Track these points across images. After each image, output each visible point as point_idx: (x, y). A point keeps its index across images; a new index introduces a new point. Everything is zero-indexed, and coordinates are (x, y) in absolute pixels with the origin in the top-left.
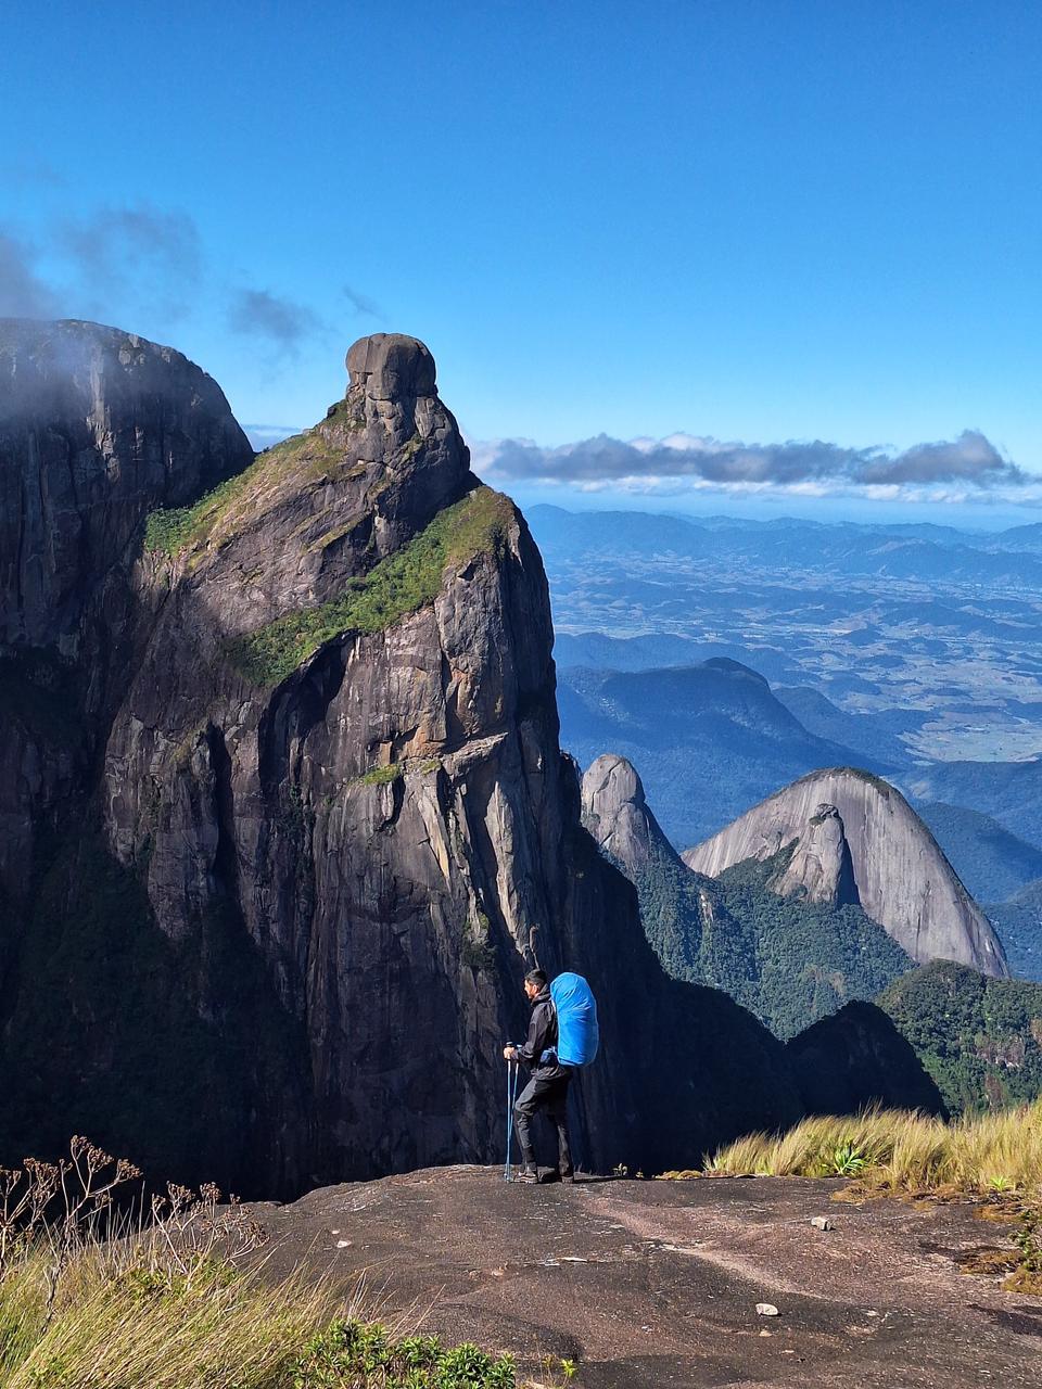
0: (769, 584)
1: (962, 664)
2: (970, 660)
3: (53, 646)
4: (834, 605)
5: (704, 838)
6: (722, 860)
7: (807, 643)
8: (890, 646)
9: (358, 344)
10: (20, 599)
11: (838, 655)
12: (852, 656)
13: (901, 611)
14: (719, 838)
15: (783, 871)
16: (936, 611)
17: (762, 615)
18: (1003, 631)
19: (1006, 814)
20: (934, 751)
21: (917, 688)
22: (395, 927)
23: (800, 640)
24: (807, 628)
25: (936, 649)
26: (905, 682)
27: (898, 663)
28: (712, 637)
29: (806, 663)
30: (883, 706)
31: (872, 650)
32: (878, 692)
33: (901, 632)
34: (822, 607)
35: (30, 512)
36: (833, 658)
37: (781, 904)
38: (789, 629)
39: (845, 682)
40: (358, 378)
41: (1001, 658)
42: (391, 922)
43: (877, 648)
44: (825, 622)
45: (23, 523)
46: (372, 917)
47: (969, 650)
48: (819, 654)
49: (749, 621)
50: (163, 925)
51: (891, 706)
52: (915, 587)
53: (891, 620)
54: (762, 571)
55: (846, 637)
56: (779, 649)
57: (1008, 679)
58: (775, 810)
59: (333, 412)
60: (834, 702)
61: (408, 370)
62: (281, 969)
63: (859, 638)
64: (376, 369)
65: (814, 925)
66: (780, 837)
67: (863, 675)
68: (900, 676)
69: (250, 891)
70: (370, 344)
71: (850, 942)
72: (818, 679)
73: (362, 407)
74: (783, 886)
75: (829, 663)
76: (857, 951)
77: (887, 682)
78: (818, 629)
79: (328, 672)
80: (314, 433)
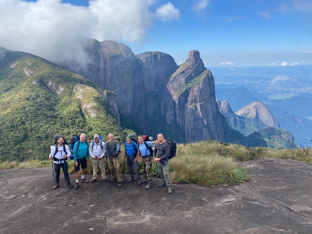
0: (248, 76)
5: (238, 110)
6: (240, 113)
7: (253, 84)
8: (266, 84)
9: (190, 51)
10: (151, 85)
12: (260, 85)
14: (240, 111)
15: (248, 115)
17: (247, 80)
19: (281, 106)
20: (271, 98)
21: (269, 90)
22: (195, 123)
24: (253, 82)
27: (267, 86)
28: (240, 84)
29: (253, 87)
31: (263, 84)
32: (263, 90)
34: (256, 79)
35: (152, 75)
37: (248, 119)
38: (251, 82)
39: (259, 89)
40: (190, 56)
46: (192, 122)
48: (255, 85)
49: (245, 81)
50: (168, 123)
51: (265, 92)
53: (266, 80)
54: (247, 74)
56: (250, 85)
57: (283, 88)
58: (248, 106)
59: (187, 60)
60: (257, 92)
61: (196, 54)
62: (182, 128)
63: (261, 83)
64: (192, 55)
65: (253, 122)
66: (248, 110)
67: (262, 88)
68: (267, 88)
69: (178, 119)
70: (191, 51)
71: (257, 124)
72: (255, 89)
73: (191, 60)
74: (248, 117)
75: (257, 86)
76: (259, 125)
77: (265, 89)
78: (255, 82)
79: (186, 93)
80: (185, 63)
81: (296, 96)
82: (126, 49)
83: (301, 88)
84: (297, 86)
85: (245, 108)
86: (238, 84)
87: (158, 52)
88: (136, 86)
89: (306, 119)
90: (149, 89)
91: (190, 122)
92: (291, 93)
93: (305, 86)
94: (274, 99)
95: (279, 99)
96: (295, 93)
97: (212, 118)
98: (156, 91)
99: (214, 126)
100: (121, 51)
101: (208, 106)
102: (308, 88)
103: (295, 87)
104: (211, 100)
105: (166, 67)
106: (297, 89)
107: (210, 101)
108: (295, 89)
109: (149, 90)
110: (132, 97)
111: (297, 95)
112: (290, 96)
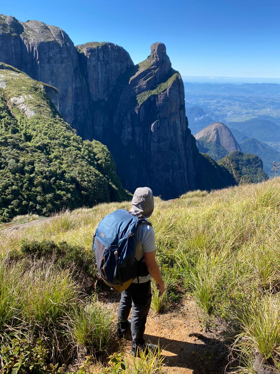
0: (203, 94)
1: (234, 107)
2: (235, 106)
3: (104, 99)
4: (214, 97)
5: (196, 134)
6: (198, 137)
7: (209, 104)
8: (223, 104)
9: (153, 45)
10: (99, 91)
11: (214, 105)
12: (216, 106)
13: (224, 98)
14: (198, 134)
15: (208, 138)
16: (230, 98)
17: (202, 99)
18: (240, 101)
19: (240, 130)
20: (229, 120)
21: (226, 110)
22: (160, 144)
23: (208, 103)
24: (209, 101)
25: (230, 104)
26: (225, 110)
27: (224, 107)
28: (194, 103)
29: (209, 107)
30: (221, 113)
31: (219, 104)
32: (220, 111)
33: (225, 101)
34: (212, 98)
35: (100, 76)
36: (214, 106)
37: (208, 143)
38: (206, 101)
39: (215, 110)
40: (153, 51)
41: (240, 105)
42: (159, 143)
43: (221, 104)
44: (212, 100)
45: (99, 78)
46: (157, 143)
47: (235, 104)
48: (211, 105)
49: (200, 100)
50: (124, 144)
51: (222, 113)
52: (227, 94)
53: (223, 100)
54: (202, 92)
55: (215, 102)
56: (205, 105)
57: (241, 109)
58: (207, 129)
59: (148, 57)
60: (214, 113)
61: (161, 49)
62: (142, 151)
63: (218, 103)
64: (156, 49)
65: (213, 146)
66: (208, 133)
67: (218, 109)
68: (224, 109)
69: (137, 139)
70: (155, 44)
71: (218, 149)
72: (211, 109)
73: (155, 56)
74: (208, 141)
75: (213, 107)
76: (219, 150)
77: (222, 110)
78: (211, 101)
79: (149, 102)
80: (145, 61)
81: (255, 118)
82: (63, 35)
83: (261, 109)
84: (256, 107)
85: (203, 130)
86: (192, 103)
87: (108, 43)
88: (78, 91)
89: (266, 145)
90: (96, 96)
91: (154, 143)
92: (250, 115)
93: (265, 108)
94: (232, 121)
95: (238, 121)
96: (254, 116)
97: (180, 137)
98: (106, 99)
99: (183, 148)
100: (54, 36)
101: (177, 121)
102: (267, 109)
103: (254, 109)
104: (181, 114)
105: (119, 65)
106: (256, 111)
107: (179, 115)
108: (254, 111)
109: (96, 98)
110: (73, 107)
111: (257, 117)
112: (249, 119)
